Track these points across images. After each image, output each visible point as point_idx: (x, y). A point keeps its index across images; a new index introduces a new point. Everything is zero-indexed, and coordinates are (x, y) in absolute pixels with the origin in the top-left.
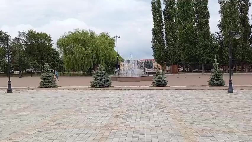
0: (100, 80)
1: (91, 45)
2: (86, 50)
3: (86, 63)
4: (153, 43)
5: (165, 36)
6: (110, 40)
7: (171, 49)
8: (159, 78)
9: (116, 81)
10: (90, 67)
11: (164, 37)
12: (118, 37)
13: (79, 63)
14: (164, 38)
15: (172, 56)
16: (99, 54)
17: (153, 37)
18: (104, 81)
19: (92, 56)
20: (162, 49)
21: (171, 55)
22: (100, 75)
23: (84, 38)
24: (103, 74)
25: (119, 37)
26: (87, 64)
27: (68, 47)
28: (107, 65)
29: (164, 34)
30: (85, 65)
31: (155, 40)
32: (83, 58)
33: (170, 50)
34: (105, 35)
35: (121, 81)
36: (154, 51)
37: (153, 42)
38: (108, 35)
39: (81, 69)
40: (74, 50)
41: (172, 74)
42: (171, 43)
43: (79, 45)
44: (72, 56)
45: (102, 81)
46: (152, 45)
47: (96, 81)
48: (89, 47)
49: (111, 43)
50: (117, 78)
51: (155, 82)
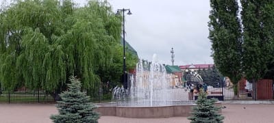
0: (73, 112)
1: (62, 31)
2: (51, 42)
3: (49, 72)
4: (212, 26)
5: (240, 10)
6: (111, 17)
7: (256, 42)
8: (203, 110)
9: (115, 115)
10: (60, 83)
11: (239, 14)
12: (126, 12)
13: (33, 73)
14: (239, 16)
15: (258, 59)
16: (80, 50)
17: (212, 12)
18: (80, 115)
19: (66, 56)
20: (233, 40)
21: (255, 57)
22: (72, 100)
23: (48, 15)
24: (79, 98)
25: (130, 13)
26: (53, 77)
27: (11, 34)
28: (101, 77)
29: (240, 5)
30: (48, 78)
31: (217, 20)
32: (42, 61)
33: (251, 44)
34: (100, 5)
35: (125, 117)
36: (215, 46)
37: (213, 23)
38: (108, 6)
39: (39, 87)
40: (24, 42)
41: (258, 102)
42: (255, 28)
43: (34, 31)
44: (19, 55)
45: (77, 114)
46: (210, 31)
47: (64, 114)
48: (58, 34)
49: (113, 25)
50: (117, 109)
51: (194, 119)
